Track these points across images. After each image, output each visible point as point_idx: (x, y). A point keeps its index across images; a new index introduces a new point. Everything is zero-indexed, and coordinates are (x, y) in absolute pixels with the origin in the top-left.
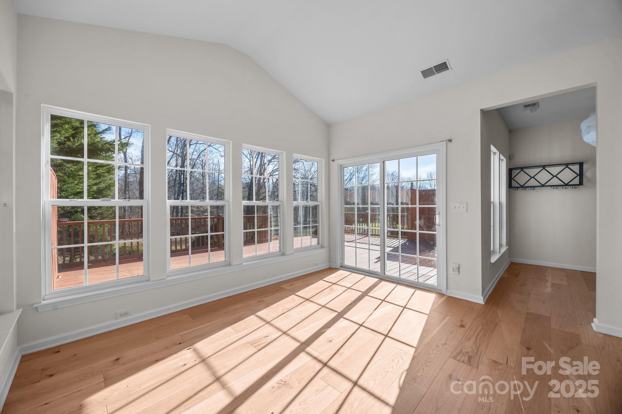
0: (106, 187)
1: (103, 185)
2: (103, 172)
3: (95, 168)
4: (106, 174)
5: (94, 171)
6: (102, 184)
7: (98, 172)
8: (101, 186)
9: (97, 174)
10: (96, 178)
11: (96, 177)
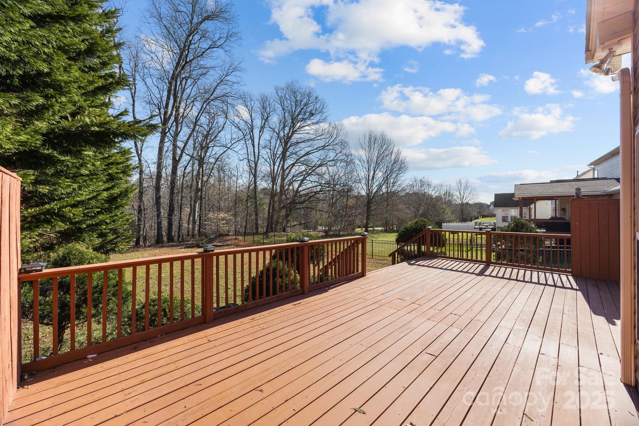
0: (121, 193)
1: (116, 191)
2: (118, 171)
3: (106, 165)
4: (121, 175)
5: (105, 170)
6: (116, 188)
7: (110, 172)
8: (114, 192)
9: (109, 174)
10: (107, 181)
11: (107, 179)
